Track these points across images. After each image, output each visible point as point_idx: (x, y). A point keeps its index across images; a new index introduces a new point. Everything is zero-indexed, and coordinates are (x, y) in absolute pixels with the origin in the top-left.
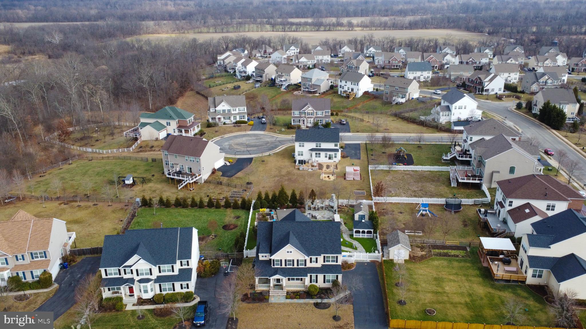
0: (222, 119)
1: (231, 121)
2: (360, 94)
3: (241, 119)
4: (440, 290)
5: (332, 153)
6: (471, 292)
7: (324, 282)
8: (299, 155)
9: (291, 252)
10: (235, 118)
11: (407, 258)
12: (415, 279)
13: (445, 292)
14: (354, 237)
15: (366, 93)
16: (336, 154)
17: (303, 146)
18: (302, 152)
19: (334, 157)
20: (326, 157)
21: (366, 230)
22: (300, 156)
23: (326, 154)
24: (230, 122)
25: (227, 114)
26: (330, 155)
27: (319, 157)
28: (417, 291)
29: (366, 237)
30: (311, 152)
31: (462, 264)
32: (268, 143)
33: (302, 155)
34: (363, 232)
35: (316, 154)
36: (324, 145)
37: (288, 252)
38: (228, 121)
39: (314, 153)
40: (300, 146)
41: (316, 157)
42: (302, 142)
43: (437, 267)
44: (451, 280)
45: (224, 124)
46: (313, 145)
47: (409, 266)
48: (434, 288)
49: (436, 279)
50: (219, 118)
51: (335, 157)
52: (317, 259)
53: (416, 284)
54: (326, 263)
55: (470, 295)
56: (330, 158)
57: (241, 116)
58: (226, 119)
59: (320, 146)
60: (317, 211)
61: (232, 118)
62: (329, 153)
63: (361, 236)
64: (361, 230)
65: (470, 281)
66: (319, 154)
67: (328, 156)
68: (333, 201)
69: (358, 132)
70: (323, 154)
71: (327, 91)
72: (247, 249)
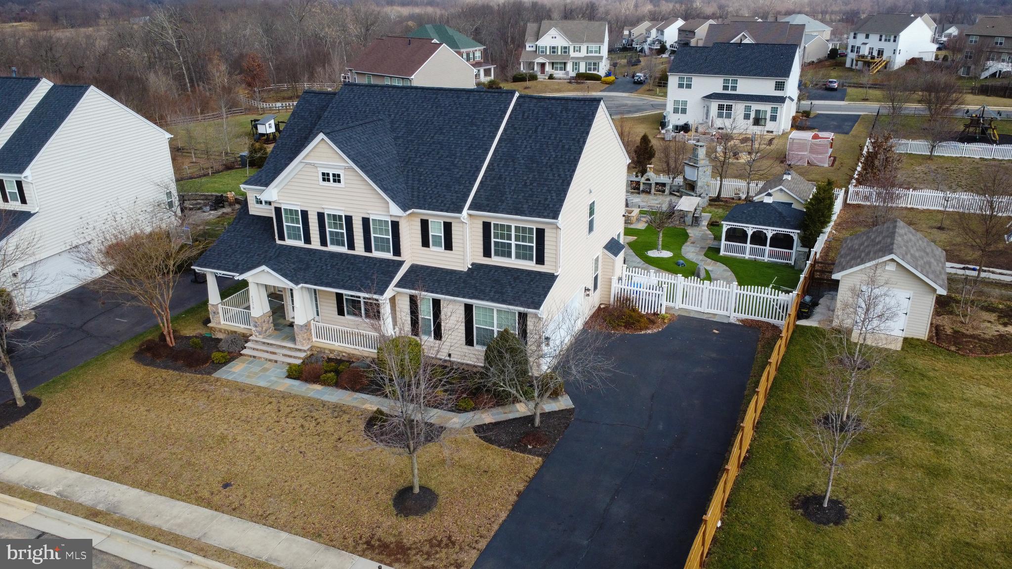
0: (548, 68)
1: (567, 73)
2: (899, 61)
3: (590, 69)
5: (767, 108)
8: (676, 111)
9: (337, 178)
10: (576, 65)
14: (722, 253)
16: (775, 110)
17: (689, 86)
18: (685, 103)
19: (768, 116)
20: (747, 117)
21: (770, 232)
22: (679, 115)
23: (748, 108)
24: (565, 76)
25: (559, 59)
26: (758, 112)
27: (729, 116)
28: (936, 473)
29: (766, 259)
30: (707, 101)
32: (626, 105)
33: (684, 111)
34: (759, 239)
35: (721, 107)
36: (747, 86)
37: (326, 177)
38: (559, 74)
39: (714, 105)
40: (681, 86)
41: (720, 115)
42: (685, 76)
45: (551, 77)
46: (714, 84)
47: (921, 362)
50: (543, 65)
51: (774, 118)
52: (448, 227)
54: (496, 261)
56: (757, 122)
57: (590, 64)
58: (556, 69)
59: (734, 88)
60: (643, 196)
61: (569, 67)
62: (755, 106)
64: (750, 229)
66: (729, 108)
67: (753, 115)
68: (696, 161)
69: (866, 100)
70: (739, 108)
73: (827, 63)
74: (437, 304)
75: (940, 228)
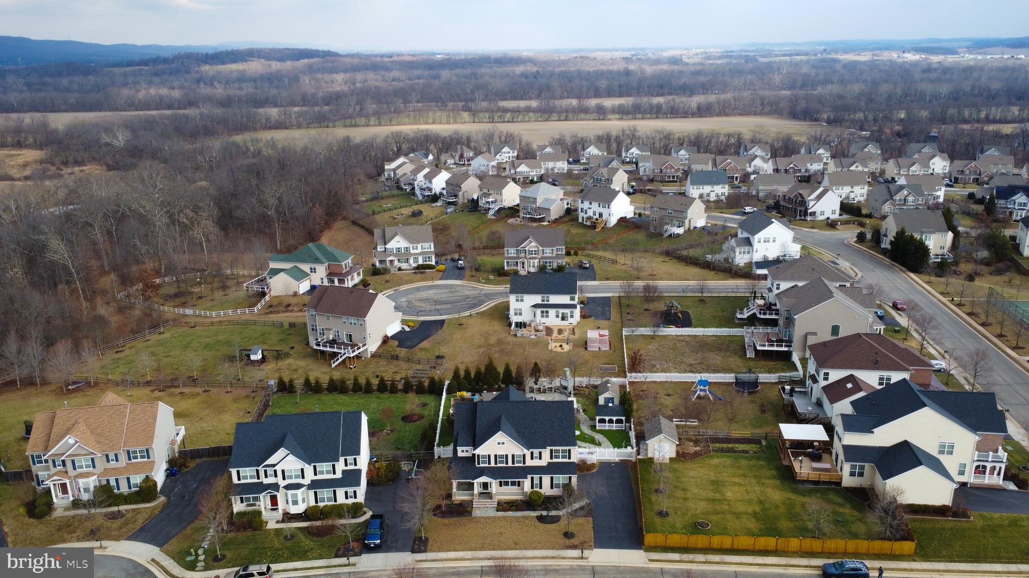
0: (396, 263)
1: (410, 265)
2: (613, 221)
3: (426, 261)
4: (718, 496)
5: (567, 311)
6: (762, 499)
7: (552, 488)
8: (516, 314)
9: (503, 443)
10: (416, 260)
11: (674, 455)
12: (683, 483)
13: (725, 499)
14: (597, 428)
15: (622, 220)
16: (572, 312)
17: (522, 300)
18: (521, 310)
19: (569, 316)
20: (557, 316)
21: (614, 419)
22: (518, 316)
23: (558, 312)
24: (409, 267)
25: (404, 255)
26: (563, 314)
27: (547, 316)
28: (686, 499)
29: (614, 428)
30: (534, 309)
31: (752, 463)
32: (467, 297)
33: (520, 314)
34: (611, 421)
35: (542, 312)
36: (554, 299)
37: (499, 443)
38: (404, 266)
39: (538, 311)
40: (517, 300)
41: (542, 316)
42: (520, 295)
43: (717, 466)
44: (735, 484)
45: (400, 269)
46: (537, 299)
47: (676, 466)
48: (711, 494)
49: (713, 483)
50: (391, 261)
51: (572, 316)
52: (540, 453)
53: (684, 490)
54: (555, 460)
55: (761, 502)
56: (563, 319)
57: (426, 258)
58: (402, 262)
59: (548, 301)
60: (543, 394)
61: (411, 261)
62: (561, 311)
63: (607, 427)
64: (607, 418)
65: (763, 484)
66: (547, 312)
67: (560, 316)
68: (566, 378)
69: (607, 279)
70: (552, 312)
71: (561, 218)
72: (439, 446)
73: (566, 219)
74: (541, 478)
75: (669, 395)
